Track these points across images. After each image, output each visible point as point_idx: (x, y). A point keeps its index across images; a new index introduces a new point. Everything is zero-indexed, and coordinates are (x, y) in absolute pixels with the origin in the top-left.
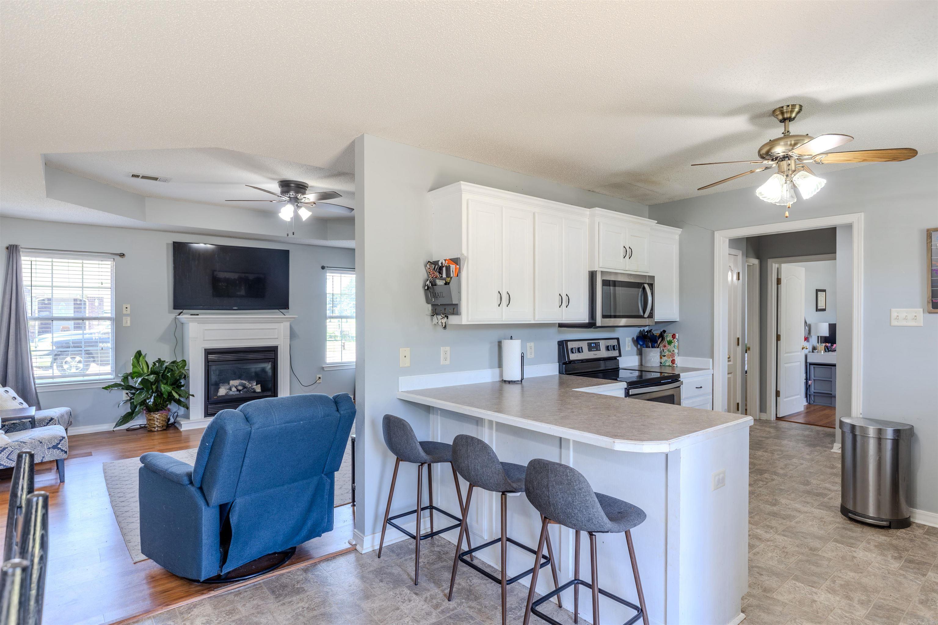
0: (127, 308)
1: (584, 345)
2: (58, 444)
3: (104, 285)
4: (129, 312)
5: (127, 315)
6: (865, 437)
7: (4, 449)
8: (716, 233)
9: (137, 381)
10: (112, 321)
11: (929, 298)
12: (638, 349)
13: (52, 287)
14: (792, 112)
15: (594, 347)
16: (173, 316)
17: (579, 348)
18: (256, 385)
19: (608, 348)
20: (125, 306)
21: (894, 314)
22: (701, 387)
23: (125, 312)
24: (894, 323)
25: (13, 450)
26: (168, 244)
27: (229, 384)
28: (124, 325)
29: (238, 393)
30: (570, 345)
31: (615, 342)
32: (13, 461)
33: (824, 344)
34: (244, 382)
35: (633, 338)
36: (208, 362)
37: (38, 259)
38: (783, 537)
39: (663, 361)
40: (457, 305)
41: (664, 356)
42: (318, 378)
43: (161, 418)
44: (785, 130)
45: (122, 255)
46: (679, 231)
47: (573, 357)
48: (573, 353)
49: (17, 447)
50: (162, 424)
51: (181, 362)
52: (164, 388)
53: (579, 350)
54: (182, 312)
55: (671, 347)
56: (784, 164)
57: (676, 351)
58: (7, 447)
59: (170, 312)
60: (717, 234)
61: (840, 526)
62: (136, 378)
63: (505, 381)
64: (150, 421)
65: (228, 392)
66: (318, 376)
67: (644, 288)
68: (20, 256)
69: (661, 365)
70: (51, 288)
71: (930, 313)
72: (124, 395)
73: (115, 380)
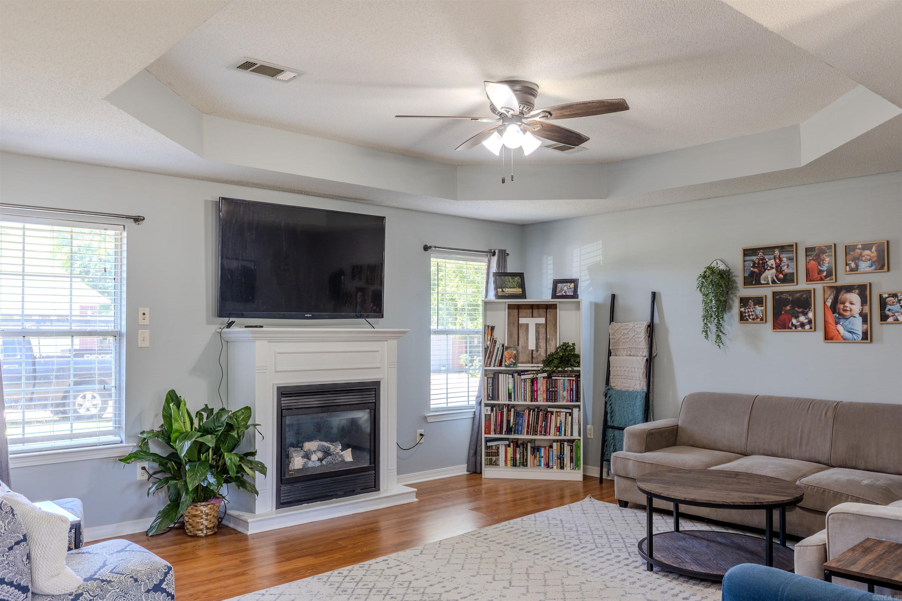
0: (144, 314)
4: (147, 322)
5: (144, 327)
7: (78, 596)
9: (181, 447)
10: (117, 338)
13: (23, 275)
16: (214, 328)
18: (342, 450)
20: (141, 312)
23: (141, 322)
25: (92, 598)
26: (206, 202)
27: (302, 447)
28: (139, 346)
29: (320, 464)
34: (324, 444)
36: (283, 410)
37: (2, 223)
43: (213, 513)
45: (137, 220)
49: (98, 591)
50: (213, 523)
51: (243, 411)
52: (231, 459)
54: (233, 323)
58: (82, 594)
59: (209, 323)
62: (180, 442)
64: (194, 518)
65: (305, 462)
66: (421, 431)
72: (139, 471)
73: (124, 444)
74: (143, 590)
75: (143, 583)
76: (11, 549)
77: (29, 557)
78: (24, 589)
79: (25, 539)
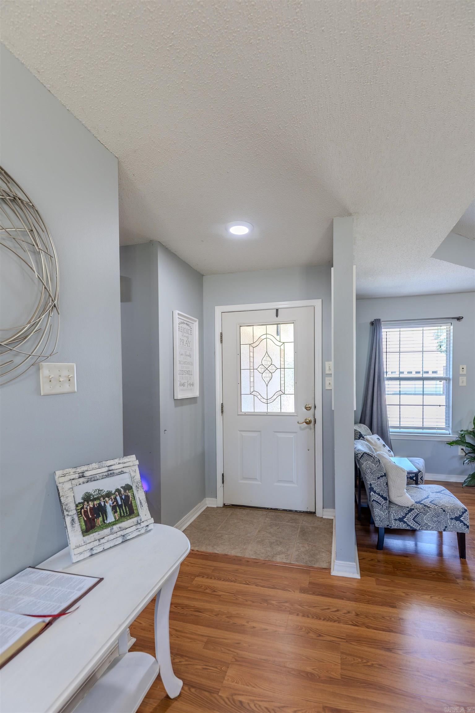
0: (463, 368)
2: (460, 515)
4: (465, 372)
5: (463, 375)
7: (411, 510)
10: (448, 381)
13: (400, 352)
20: (461, 367)
23: (461, 372)
25: (419, 513)
28: (460, 385)
32: (418, 524)
45: (459, 318)
58: (413, 509)
68: (381, 329)
70: (398, 354)
72: (460, 450)
73: (451, 436)
74: (448, 517)
75: (449, 514)
76: (378, 478)
77: (387, 484)
78: (385, 499)
79: (385, 475)
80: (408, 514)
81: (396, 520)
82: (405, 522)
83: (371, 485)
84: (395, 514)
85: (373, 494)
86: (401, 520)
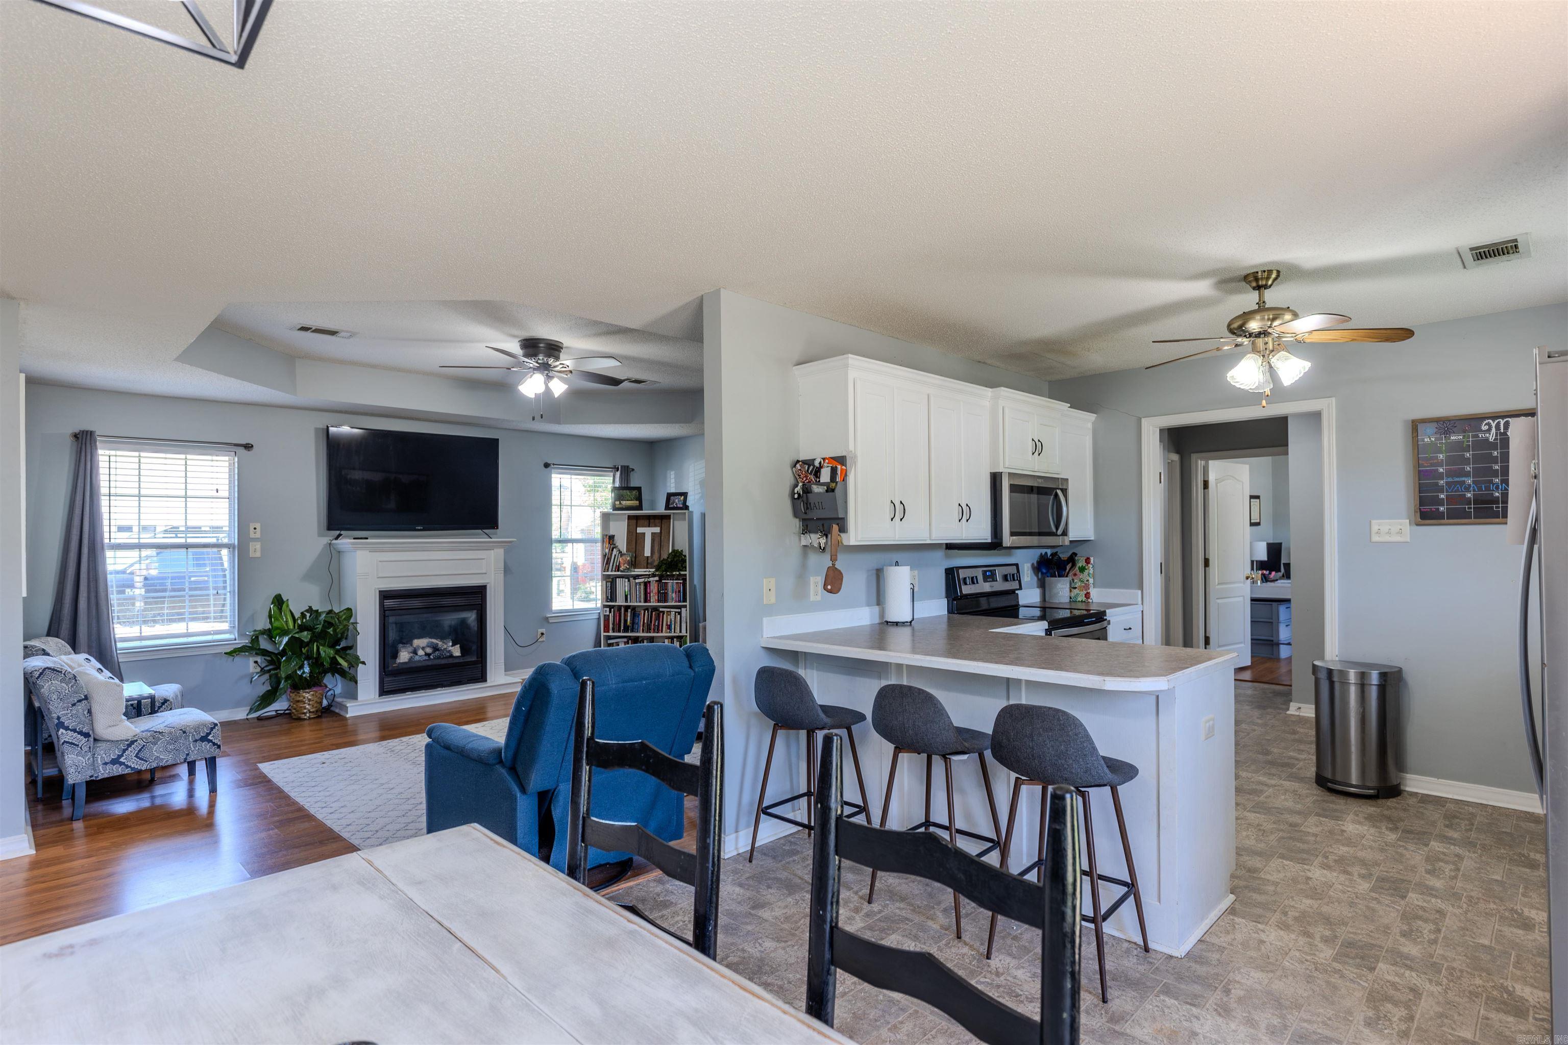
0: (255, 529)
1: (979, 573)
2: (208, 734)
3: (220, 494)
4: (258, 535)
5: (255, 540)
6: (1345, 683)
7: (133, 742)
8: (1143, 420)
9: (281, 641)
10: (231, 550)
11: (1415, 506)
12: (1038, 579)
13: (139, 496)
14: (1268, 278)
15: (989, 577)
16: (325, 540)
17: (972, 578)
18: (452, 646)
19: (1005, 578)
20: (252, 526)
21: (1375, 528)
22: (1130, 629)
23: (252, 535)
24: (1375, 538)
26: (317, 430)
28: (250, 556)
29: (427, 658)
30: (963, 574)
31: (1013, 570)
32: (145, 760)
33: (1260, 572)
34: (434, 641)
35: (1033, 564)
36: (385, 611)
37: (119, 453)
38: (1254, 815)
39: (1073, 595)
40: (843, 519)
41: (1075, 588)
42: (539, 635)
43: (315, 699)
44: (1260, 300)
45: (248, 447)
46: (1092, 417)
47: (967, 590)
48: (966, 584)
49: (151, 739)
50: (316, 707)
51: (344, 611)
52: (325, 652)
53: (974, 580)
54: (340, 535)
55: (1084, 576)
56: (1260, 342)
57: (1091, 581)
58: (137, 741)
59: (320, 535)
60: (1145, 422)
61: (1319, 798)
62: (279, 638)
63: (887, 622)
64: (298, 704)
65: (412, 657)
66: (540, 631)
67: (1056, 495)
68: (96, 449)
69: (1072, 600)
70: (137, 498)
71: (1417, 525)
72: (252, 664)
73: (237, 642)
74: (191, 740)
75: (192, 735)
76: (74, 705)
77: (90, 712)
78: (87, 735)
79: (86, 698)
80: (127, 749)
81: (106, 764)
82: (122, 764)
83: (59, 718)
84: (104, 754)
85: (64, 731)
86: (115, 762)
